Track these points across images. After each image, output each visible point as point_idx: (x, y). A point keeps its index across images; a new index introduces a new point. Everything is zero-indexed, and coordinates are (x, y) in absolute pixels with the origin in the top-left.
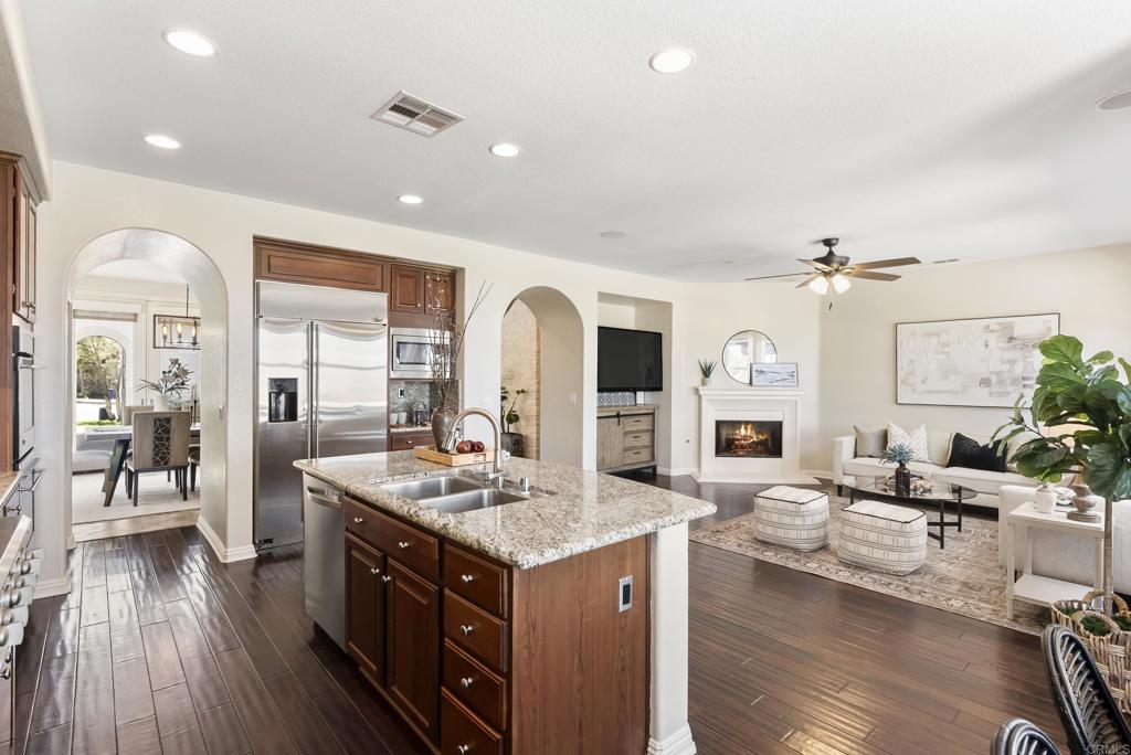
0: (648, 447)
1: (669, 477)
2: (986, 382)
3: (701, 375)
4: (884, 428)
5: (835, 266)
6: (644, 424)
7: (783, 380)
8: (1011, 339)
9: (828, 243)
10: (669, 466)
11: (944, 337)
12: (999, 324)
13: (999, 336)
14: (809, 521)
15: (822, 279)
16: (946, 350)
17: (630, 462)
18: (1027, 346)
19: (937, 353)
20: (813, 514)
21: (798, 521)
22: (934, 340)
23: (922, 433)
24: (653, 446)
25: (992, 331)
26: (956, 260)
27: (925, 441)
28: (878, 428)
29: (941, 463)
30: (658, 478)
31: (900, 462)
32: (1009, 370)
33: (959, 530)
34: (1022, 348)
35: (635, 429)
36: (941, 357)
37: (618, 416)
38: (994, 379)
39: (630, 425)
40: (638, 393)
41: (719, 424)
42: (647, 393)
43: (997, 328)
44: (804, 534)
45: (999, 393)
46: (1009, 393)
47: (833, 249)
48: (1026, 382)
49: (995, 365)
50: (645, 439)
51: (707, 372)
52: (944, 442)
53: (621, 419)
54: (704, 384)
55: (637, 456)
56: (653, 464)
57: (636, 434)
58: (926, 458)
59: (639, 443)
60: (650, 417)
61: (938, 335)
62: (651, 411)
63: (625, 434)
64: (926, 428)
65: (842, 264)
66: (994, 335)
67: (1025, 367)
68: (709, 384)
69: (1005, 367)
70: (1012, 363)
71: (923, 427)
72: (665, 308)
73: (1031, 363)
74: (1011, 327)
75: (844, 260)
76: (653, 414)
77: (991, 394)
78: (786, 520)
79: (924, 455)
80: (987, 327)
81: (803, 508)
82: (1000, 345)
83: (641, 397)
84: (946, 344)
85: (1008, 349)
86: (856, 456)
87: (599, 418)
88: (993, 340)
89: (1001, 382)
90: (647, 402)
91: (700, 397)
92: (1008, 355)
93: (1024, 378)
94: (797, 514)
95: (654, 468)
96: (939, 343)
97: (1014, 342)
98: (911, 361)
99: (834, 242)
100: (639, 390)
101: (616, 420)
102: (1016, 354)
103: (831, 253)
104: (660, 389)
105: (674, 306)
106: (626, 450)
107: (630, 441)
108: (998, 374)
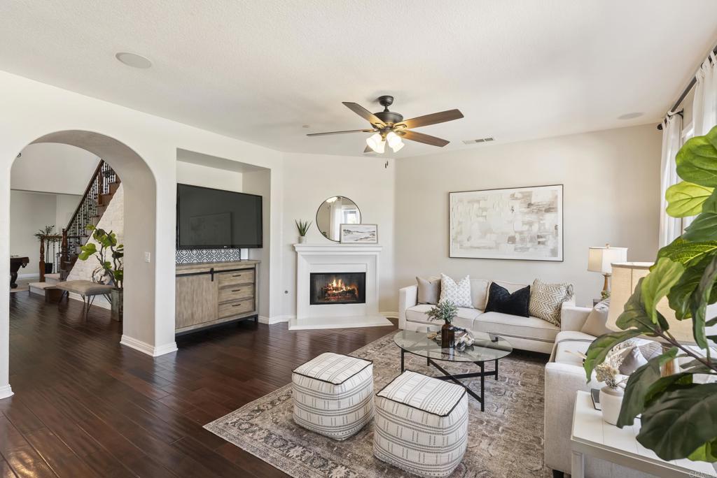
0: (249, 299)
1: (267, 325)
2: (512, 240)
3: (297, 234)
4: (439, 278)
5: (390, 123)
6: (245, 277)
7: (366, 238)
8: (530, 205)
9: (384, 101)
10: (268, 316)
11: (482, 204)
12: (520, 193)
13: (521, 203)
14: (345, 404)
15: (377, 136)
16: (484, 214)
17: (227, 314)
18: (541, 211)
19: (478, 216)
20: (350, 394)
21: (333, 406)
22: (476, 205)
23: (466, 283)
24: (254, 298)
25: (517, 199)
26: (491, 139)
27: (469, 290)
28: (434, 279)
29: (480, 307)
30: (260, 327)
31: (446, 319)
32: (528, 230)
33: (496, 379)
34: (537, 213)
35: (233, 283)
36: (481, 219)
37: (212, 272)
38: (518, 237)
39: (228, 280)
40: (242, 250)
41: (313, 276)
42: (252, 250)
43: (519, 196)
44: (339, 421)
45: (520, 248)
46: (528, 248)
47: (389, 108)
48: (540, 240)
49: (519, 226)
50: (247, 292)
51: (302, 231)
52: (483, 290)
53: (215, 275)
54: (300, 241)
55: (237, 308)
56: (254, 313)
57: (235, 288)
58: (469, 304)
59: (238, 296)
60: (252, 272)
61: (478, 202)
62: (253, 266)
63: (223, 288)
64: (470, 278)
65: (395, 121)
66: (519, 201)
67: (539, 229)
68: (304, 242)
69: (526, 228)
70: (530, 224)
71: (467, 278)
72: (263, 173)
73: (544, 224)
74: (529, 195)
75: (398, 118)
76: (254, 269)
77: (515, 249)
78: (320, 404)
79: (468, 302)
80: (513, 195)
81: (338, 389)
82: (523, 209)
83: (245, 254)
84: (485, 209)
85: (528, 213)
86: (417, 303)
87: (177, 276)
88: (517, 205)
89: (523, 240)
90: (251, 258)
91: (296, 253)
92: (528, 218)
93: (539, 237)
94: (332, 397)
95: (256, 317)
96: (480, 208)
97: (532, 207)
98: (460, 223)
99: (389, 100)
100: (244, 247)
101: (210, 275)
102: (532, 217)
103: (386, 110)
104: (260, 246)
105: (272, 172)
106: (221, 304)
107: (228, 295)
108: (521, 233)
